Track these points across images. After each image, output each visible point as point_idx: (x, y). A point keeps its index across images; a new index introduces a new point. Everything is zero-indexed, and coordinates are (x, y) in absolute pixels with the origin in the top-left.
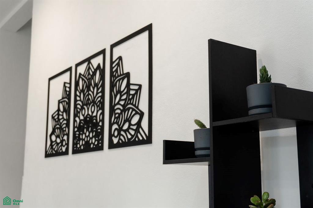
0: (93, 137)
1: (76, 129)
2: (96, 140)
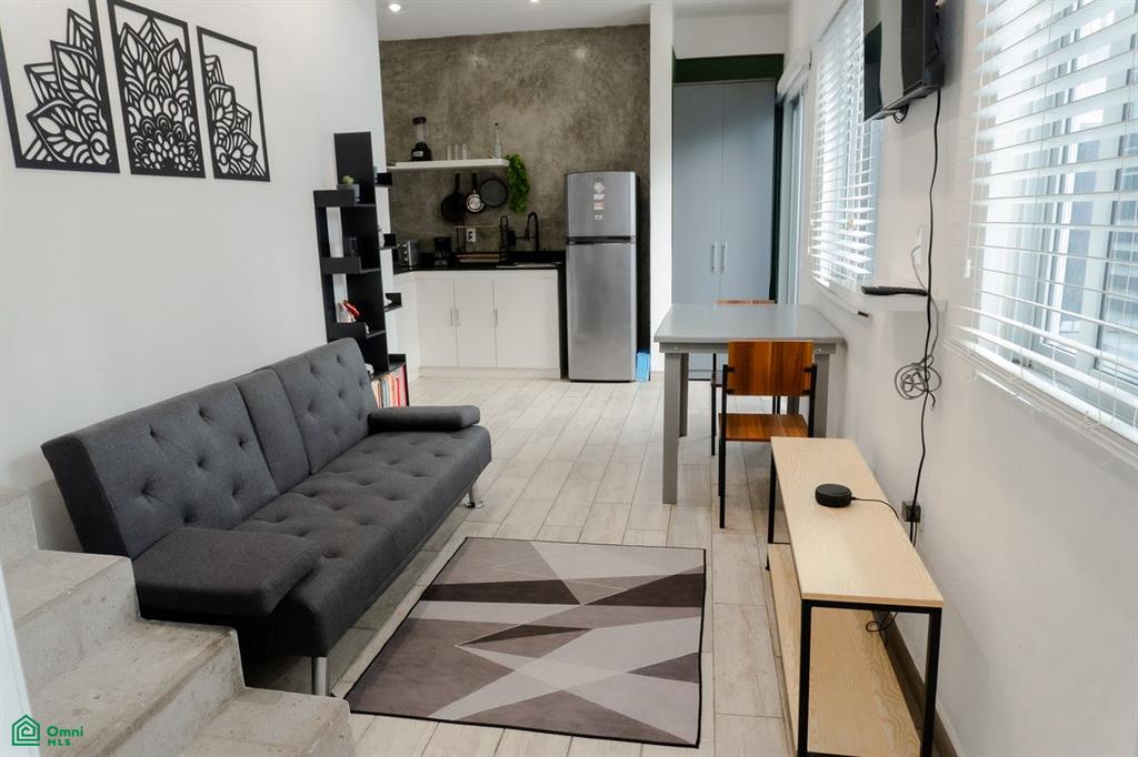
0: (171, 146)
1: (133, 130)
2: (187, 161)
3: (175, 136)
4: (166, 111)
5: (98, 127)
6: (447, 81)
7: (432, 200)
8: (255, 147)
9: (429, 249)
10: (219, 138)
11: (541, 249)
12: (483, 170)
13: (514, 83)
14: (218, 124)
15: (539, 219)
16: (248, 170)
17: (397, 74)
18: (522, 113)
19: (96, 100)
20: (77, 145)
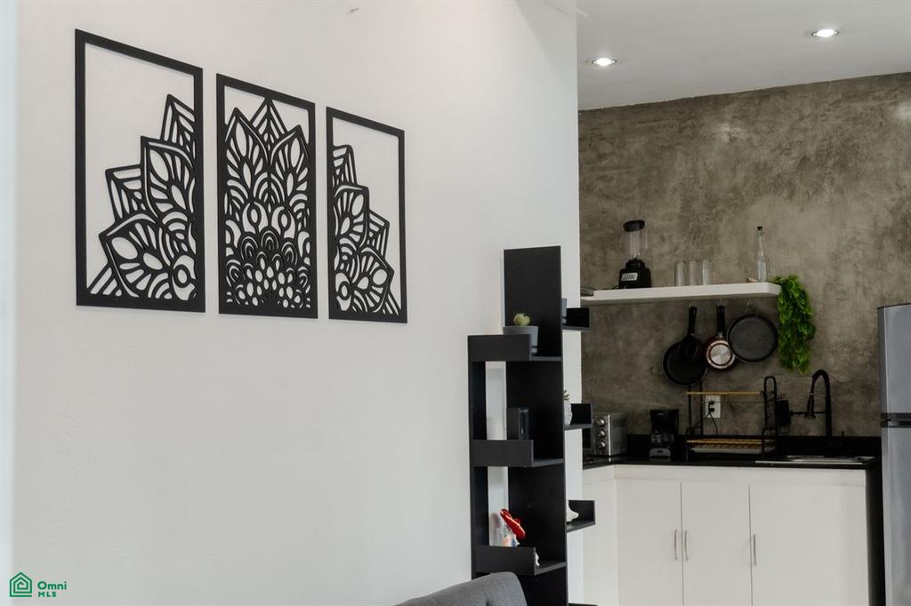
1: (229, 252)
2: (295, 294)
3: (282, 259)
4: (275, 224)
5: (186, 249)
6: (680, 166)
7: (647, 350)
8: (390, 272)
9: (643, 428)
10: (341, 261)
11: (836, 433)
12: (734, 301)
13: (791, 162)
14: (343, 241)
15: (831, 381)
16: (377, 305)
17: (601, 157)
18: (802, 210)
19: (186, 212)
20: (155, 273)
